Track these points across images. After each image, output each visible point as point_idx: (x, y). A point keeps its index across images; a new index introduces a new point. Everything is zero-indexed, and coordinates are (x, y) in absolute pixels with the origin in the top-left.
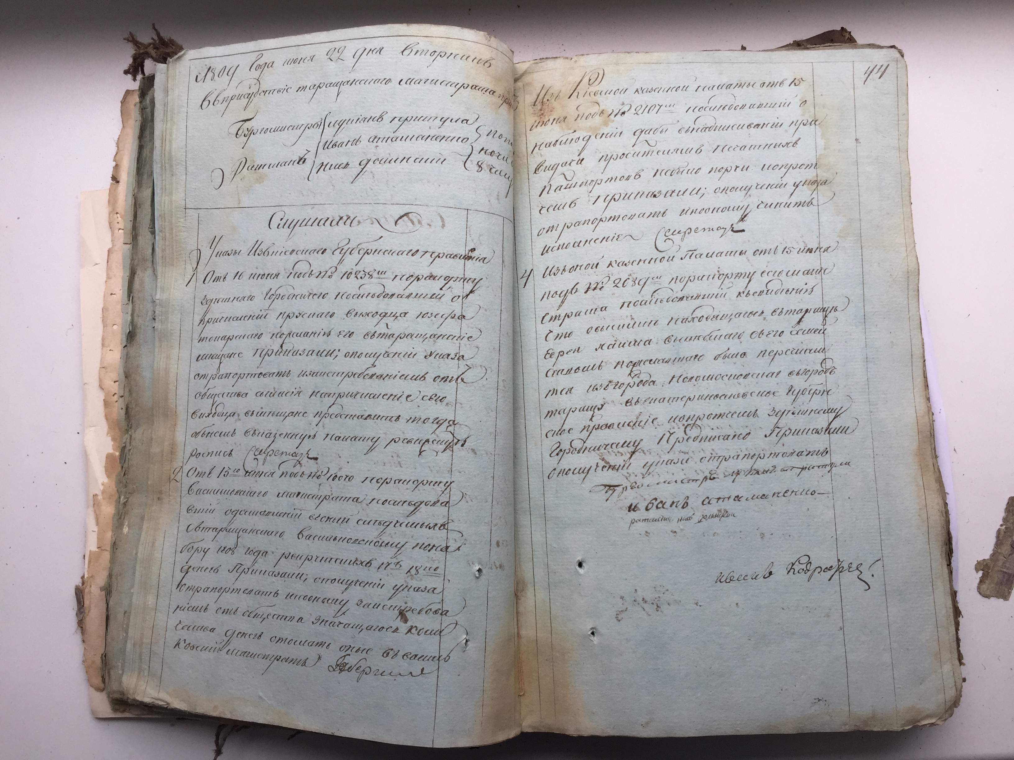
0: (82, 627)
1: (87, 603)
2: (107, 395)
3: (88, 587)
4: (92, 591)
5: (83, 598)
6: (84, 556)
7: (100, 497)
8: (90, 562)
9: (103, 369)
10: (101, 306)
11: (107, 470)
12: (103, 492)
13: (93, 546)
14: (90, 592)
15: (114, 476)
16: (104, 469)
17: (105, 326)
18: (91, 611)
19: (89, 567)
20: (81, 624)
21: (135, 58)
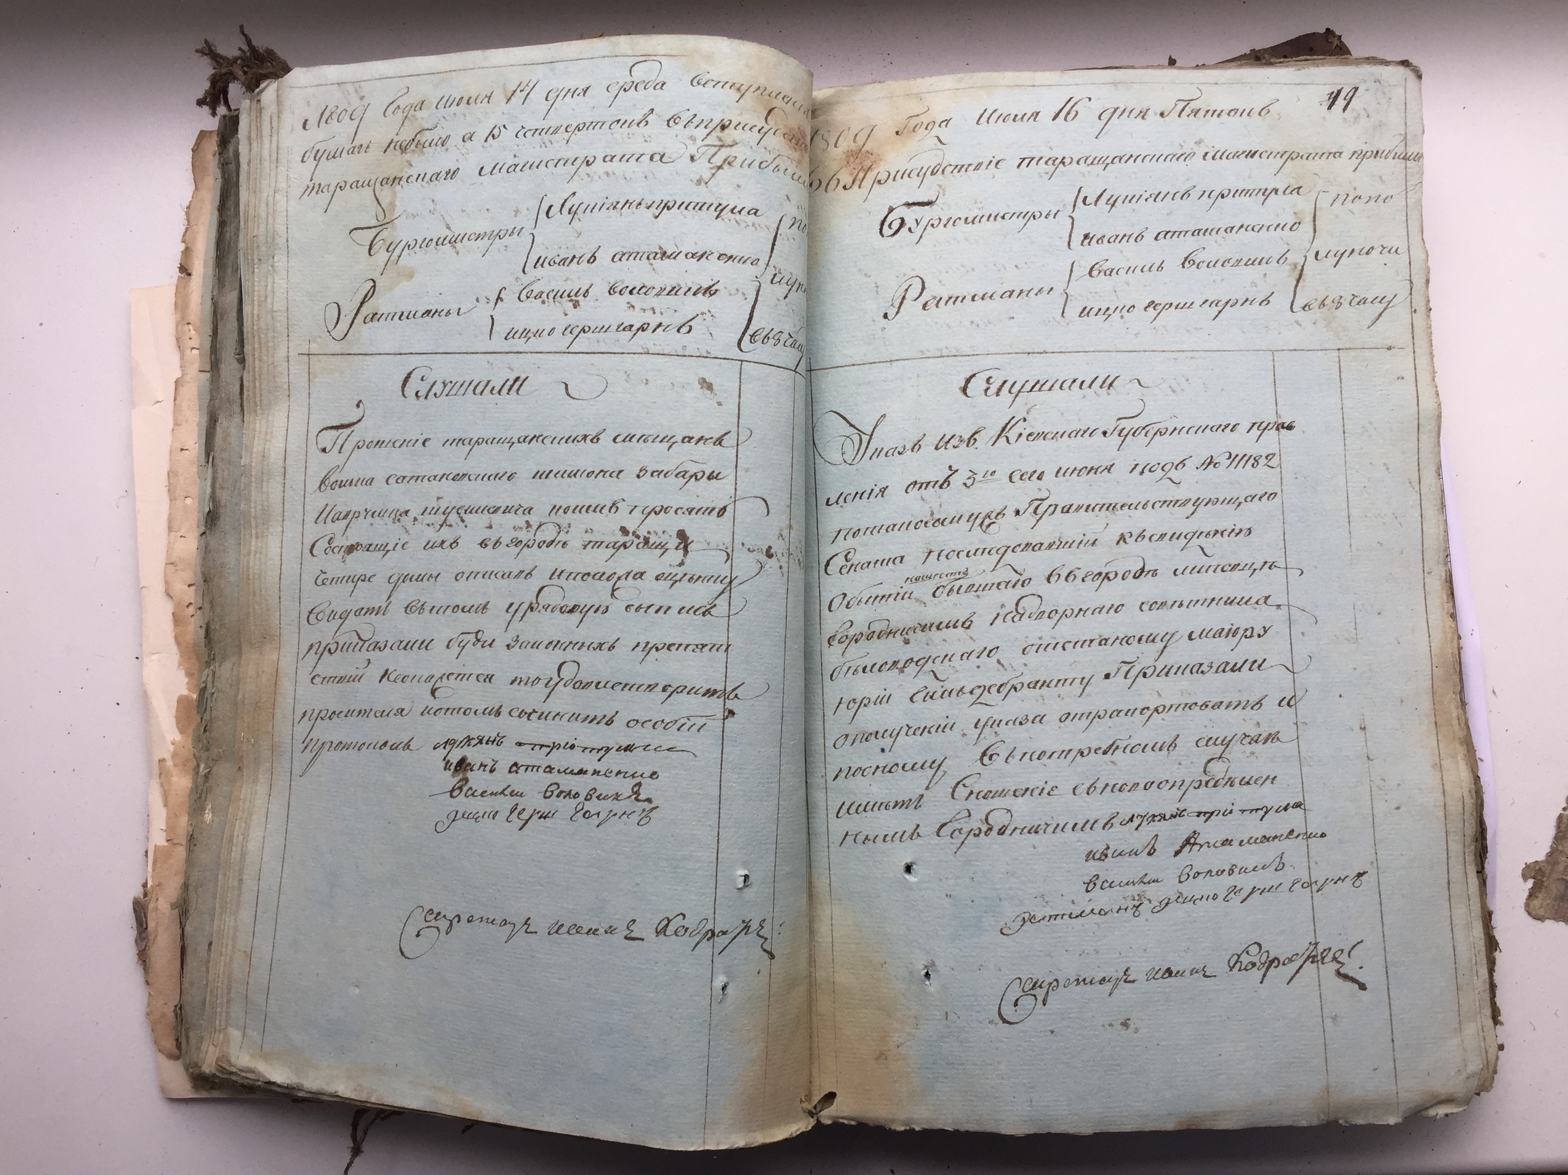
0: (144, 961)
1: (151, 925)
2: (177, 605)
3: (153, 900)
4: (159, 907)
5: (146, 917)
6: (147, 852)
7: (169, 763)
8: (155, 862)
9: (170, 566)
10: (166, 468)
11: (178, 721)
12: (174, 755)
13: (159, 839)
14: (156, 909)
15: (190, 731)
16: (174, 720)
17: (172, 498)
18: (159, 937)
19: (154, 870)
20: (143, 957)
21: (214, 81)
